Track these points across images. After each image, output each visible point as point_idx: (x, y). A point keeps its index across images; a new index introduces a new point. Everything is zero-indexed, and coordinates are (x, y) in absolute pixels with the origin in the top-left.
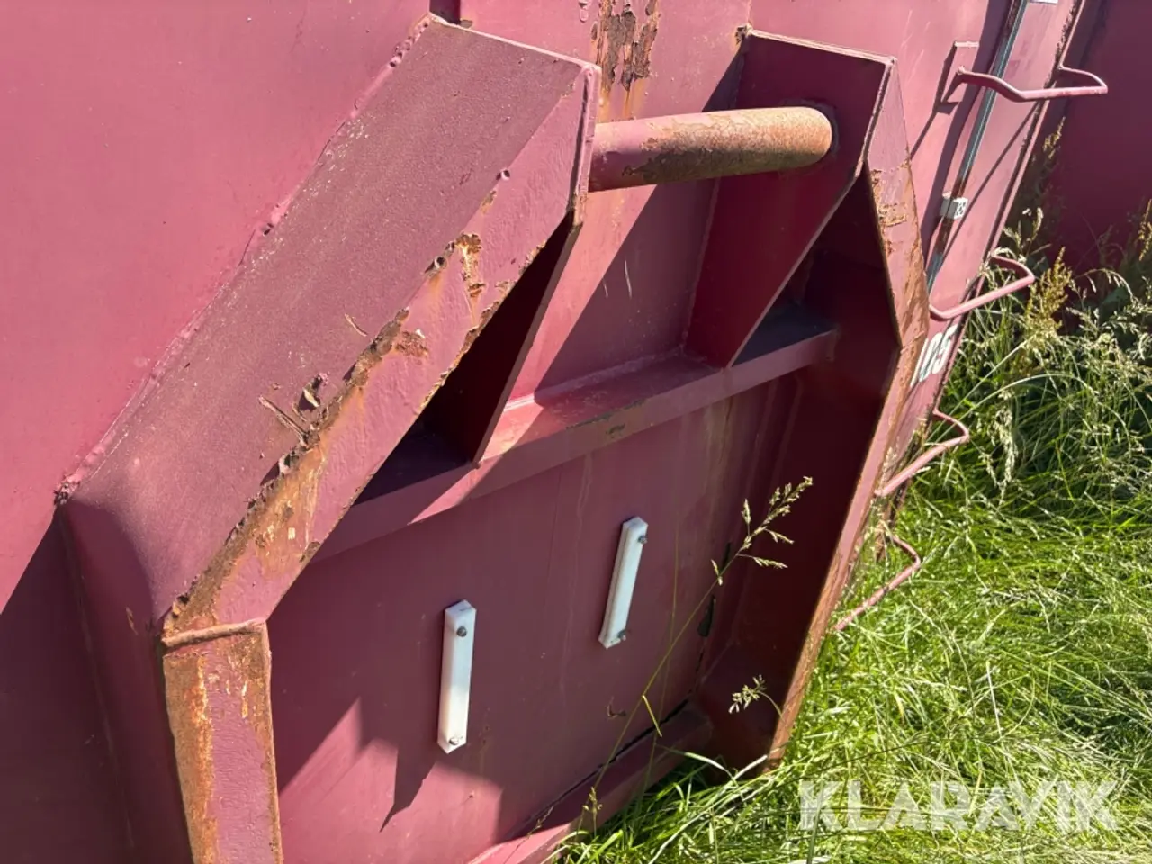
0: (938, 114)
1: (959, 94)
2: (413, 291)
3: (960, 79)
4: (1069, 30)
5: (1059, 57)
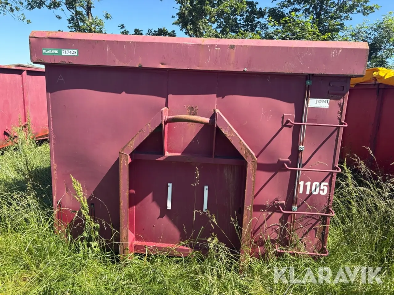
1: (291, 124)
4: (341, 114)
5: (340, 120)
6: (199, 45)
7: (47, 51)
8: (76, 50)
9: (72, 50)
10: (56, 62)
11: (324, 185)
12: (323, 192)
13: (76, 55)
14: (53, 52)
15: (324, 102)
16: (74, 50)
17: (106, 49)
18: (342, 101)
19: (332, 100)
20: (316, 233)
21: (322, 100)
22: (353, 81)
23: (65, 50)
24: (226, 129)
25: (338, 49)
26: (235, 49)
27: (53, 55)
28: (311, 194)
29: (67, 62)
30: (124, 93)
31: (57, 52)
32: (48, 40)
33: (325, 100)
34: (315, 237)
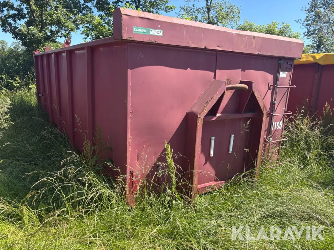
0: (269, 90)
1: (272, 87)
2: (214, 95)
3: (271, 86)
4: (290, 80)
5: (289, 84)
7: (137, 30)
8: (161, 31)
9: (158, 31)
10: (144, 41)
11: (281, 123)
12: (281, 127)
13: (161, 35)
14: (142, 31)
15: (285, 74)
16: (160, 31)
17: (184, 32)
18: (291, 73)
21: (284, 72)
22: (296, 62)
23: (152, 30)
24: (256, 92)
25: (295, 43)
26: (255, 39)
27: (142, 33)
28: (276, 129)
29: (153, 41)
30: (189, 69)
31: (145, 31)
32: (138, 19)
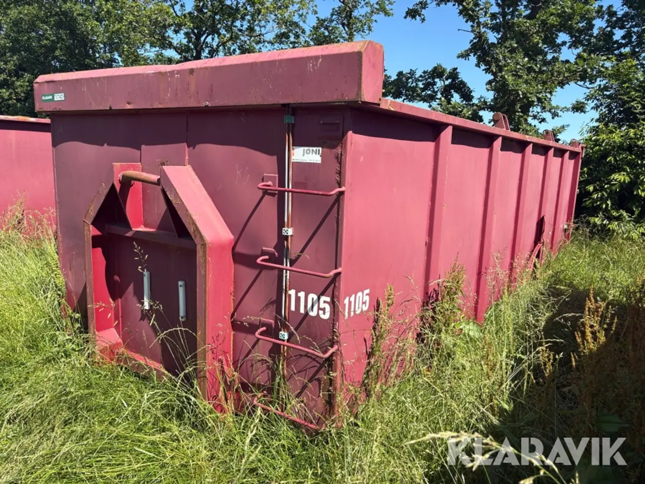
4: (340, 173)
5: (339, 184)
6: (160, 73)
10: (51, 110)
11: (325, 302)
12: (324, 313)
15: (314, 153)
18: (340, 150)
19: (325, 150)
20: (320, 389)
21: (311, 148)
24: (171, 191)
25: (316, 58)
26: (194, 74)
28: (307, 314)
29: (58, 109)
30: (106, 145)
33: (314, 149)
34: (319, 396)
